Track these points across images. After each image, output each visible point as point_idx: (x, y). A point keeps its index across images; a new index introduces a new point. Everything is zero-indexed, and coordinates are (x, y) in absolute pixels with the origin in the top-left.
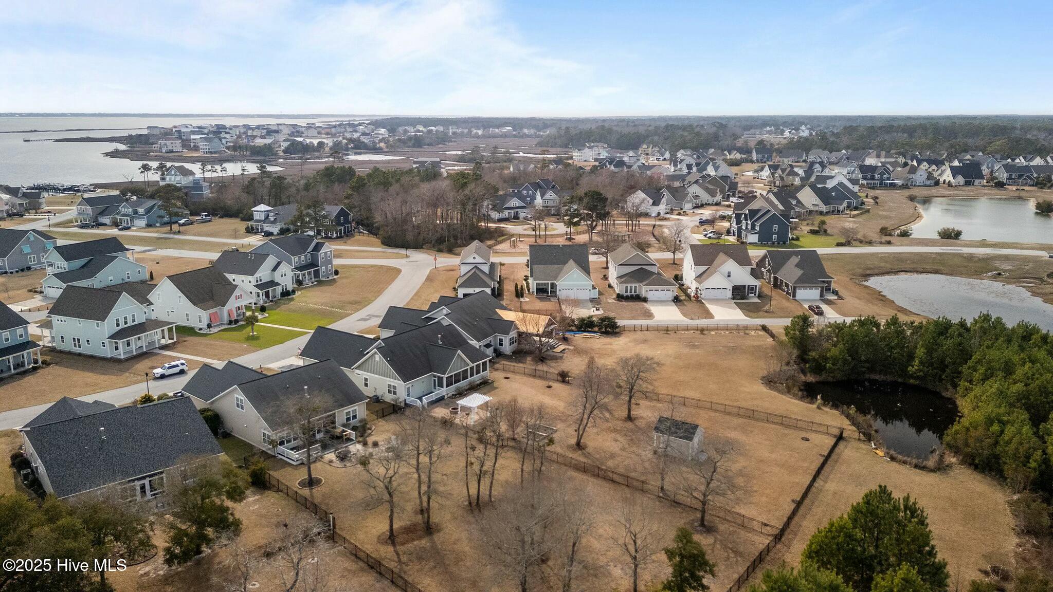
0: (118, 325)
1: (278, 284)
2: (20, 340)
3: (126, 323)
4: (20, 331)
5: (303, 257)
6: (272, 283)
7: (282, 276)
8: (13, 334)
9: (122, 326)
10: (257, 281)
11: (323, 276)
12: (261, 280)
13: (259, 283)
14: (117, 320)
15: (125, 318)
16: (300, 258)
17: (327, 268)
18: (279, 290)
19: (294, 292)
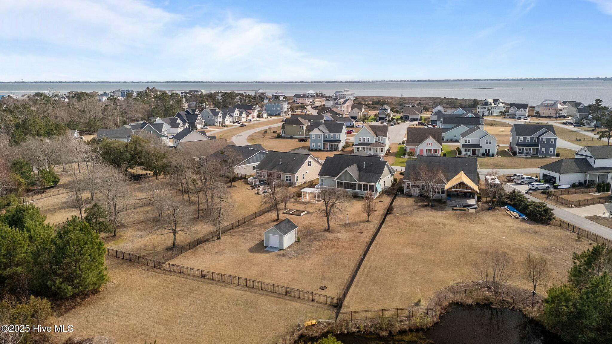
0: (360, 140)
1: (481, 147)
2: (336, 139)
3: (364, 141)
4: (337, 135)
5: (528, 139)
6: (478, 146)
7: (487, 143)
8: (335, 135)
9: (362, 141)
10: (466, 142)
11: (541, 154)
12: (469, 142)
13: (468, 143)
14: (360, 138)
15: (364, 139)
16: (525, 139)
17: (547, 150)
18: (482, 151)
19: (493, 155)
